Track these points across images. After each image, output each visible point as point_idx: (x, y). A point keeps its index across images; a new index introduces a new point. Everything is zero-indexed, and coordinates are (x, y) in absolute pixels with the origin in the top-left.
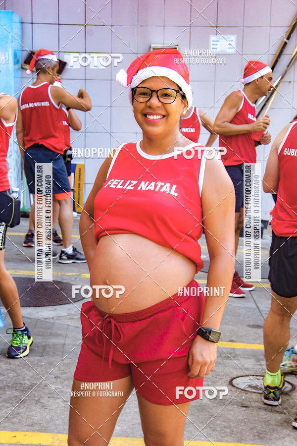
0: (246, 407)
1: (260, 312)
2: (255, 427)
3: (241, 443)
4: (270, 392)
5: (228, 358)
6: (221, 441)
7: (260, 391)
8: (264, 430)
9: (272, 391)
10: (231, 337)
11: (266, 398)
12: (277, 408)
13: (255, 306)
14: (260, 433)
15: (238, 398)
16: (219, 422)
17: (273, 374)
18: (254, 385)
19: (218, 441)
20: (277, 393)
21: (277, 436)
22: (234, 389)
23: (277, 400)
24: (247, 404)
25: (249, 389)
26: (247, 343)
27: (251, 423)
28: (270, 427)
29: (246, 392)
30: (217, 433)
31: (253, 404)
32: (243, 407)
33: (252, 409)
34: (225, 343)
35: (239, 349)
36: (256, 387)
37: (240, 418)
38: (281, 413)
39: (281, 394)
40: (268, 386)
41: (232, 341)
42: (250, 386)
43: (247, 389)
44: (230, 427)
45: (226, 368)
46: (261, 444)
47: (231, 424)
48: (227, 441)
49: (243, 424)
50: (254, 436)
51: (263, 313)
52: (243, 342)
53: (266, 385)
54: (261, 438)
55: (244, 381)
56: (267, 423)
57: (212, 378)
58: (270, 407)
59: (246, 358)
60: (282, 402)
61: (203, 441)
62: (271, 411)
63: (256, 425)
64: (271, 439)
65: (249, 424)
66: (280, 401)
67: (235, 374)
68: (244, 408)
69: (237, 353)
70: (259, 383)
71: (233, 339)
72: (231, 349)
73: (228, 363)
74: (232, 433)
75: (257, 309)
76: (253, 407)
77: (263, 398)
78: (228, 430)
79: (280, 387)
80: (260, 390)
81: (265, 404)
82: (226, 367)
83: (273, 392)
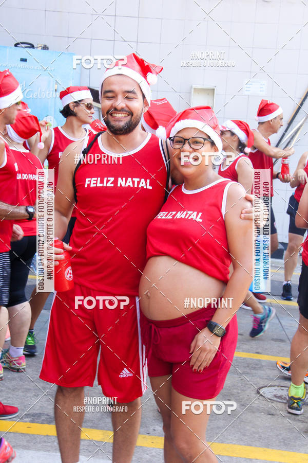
0: (272, 415)
1: (282, 327)
2: (281, 434)
3: (268, 448)
4: (294, 403)
5: (255, 368)
6: (250, 445)
7: (284, 401)
8: (288, 437)
9: (296, 401)
10: (257, 349)
11: (290, 407)
12: (299, 417)
13: (277, 321)
14: (285, 440)
15: (265, 407)
16: (248, 428)
17: (297, 387)
18: (279, 395)
19: (248, 445)
20: (300, 403)
21: (300, 443)
22: (261, 398)
23: (299, 410)
24: (273, 412)
25: (275, 399)
26: (272, 355)
27: (277, 430)
28: (294, 434)
29: (272, 401)
30: (247, 437)
31: (278, 412)
32: (270, 414)
33: (277, 417)
34: (252, 354)
35: (264, 361)
36: (280, 397)
37: (267, 424)
38: (303, 422)
39: (303, 405)
40: (292, 397)
41: (258, 353)
42: (275, 396)
43: (272, 398)
44: (258, 433)
45: (253, 378)
46: (286, 450)
47: (260, 430)
48: (256, 446)
49: (269, 431)
50: (280, 442)
51: (285, 328)
52: (268, 354)
53: (290, 396)
54: (285, 445)
55: (270, 391)
56: (291, 430)
57: (242, 387)
58: (293, 416)
59: (270, 369)
60: (304, 412)
61: (235, 444)
62: (294, 420)
63: (282, 432)
64: (295, 446)
65: (275, 430)
66: (302, 411)
67: (262, 383)
68: (270, 416)
69: (263, 364)
70: (283, 393)
71: (259, 351)
72: (257, 360)
73: (255, 373)
74: (260, 438)
75: (280, 325)
76: (278, 415)
77: (287, 408)
78: (257, 436)
79: (303, 398)
80: (284, 399)
81: (289, 413)
82: (253, 376)
83: (297, 403)
